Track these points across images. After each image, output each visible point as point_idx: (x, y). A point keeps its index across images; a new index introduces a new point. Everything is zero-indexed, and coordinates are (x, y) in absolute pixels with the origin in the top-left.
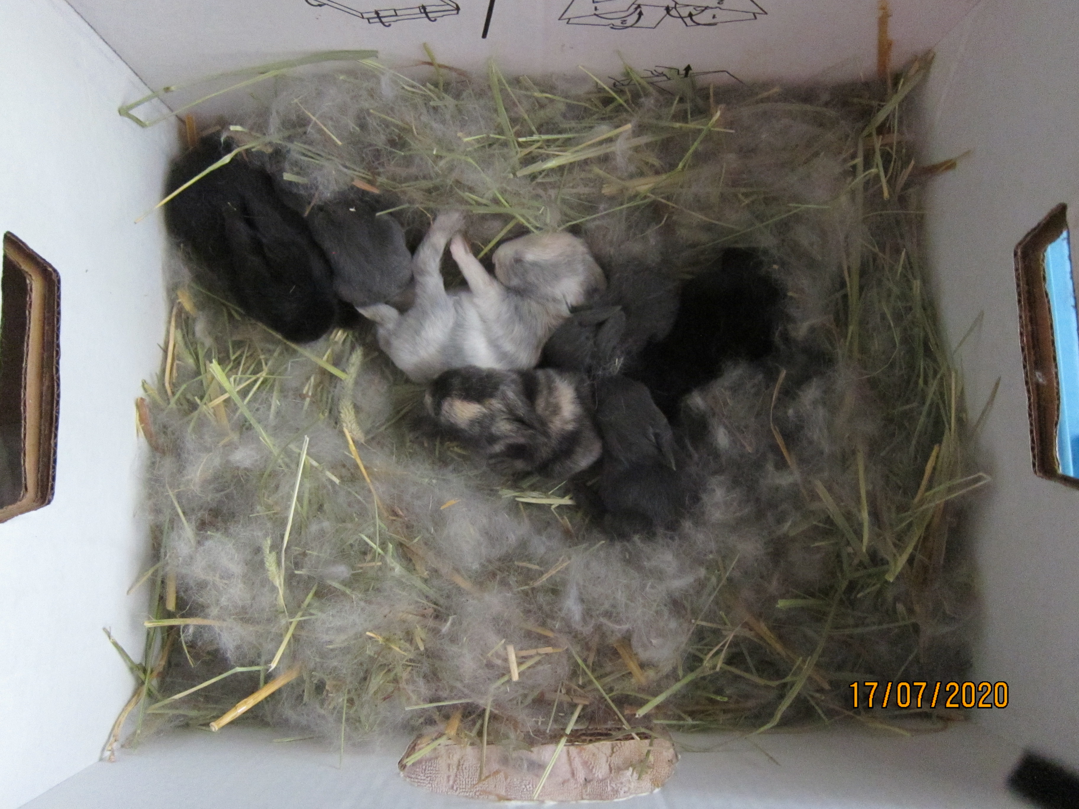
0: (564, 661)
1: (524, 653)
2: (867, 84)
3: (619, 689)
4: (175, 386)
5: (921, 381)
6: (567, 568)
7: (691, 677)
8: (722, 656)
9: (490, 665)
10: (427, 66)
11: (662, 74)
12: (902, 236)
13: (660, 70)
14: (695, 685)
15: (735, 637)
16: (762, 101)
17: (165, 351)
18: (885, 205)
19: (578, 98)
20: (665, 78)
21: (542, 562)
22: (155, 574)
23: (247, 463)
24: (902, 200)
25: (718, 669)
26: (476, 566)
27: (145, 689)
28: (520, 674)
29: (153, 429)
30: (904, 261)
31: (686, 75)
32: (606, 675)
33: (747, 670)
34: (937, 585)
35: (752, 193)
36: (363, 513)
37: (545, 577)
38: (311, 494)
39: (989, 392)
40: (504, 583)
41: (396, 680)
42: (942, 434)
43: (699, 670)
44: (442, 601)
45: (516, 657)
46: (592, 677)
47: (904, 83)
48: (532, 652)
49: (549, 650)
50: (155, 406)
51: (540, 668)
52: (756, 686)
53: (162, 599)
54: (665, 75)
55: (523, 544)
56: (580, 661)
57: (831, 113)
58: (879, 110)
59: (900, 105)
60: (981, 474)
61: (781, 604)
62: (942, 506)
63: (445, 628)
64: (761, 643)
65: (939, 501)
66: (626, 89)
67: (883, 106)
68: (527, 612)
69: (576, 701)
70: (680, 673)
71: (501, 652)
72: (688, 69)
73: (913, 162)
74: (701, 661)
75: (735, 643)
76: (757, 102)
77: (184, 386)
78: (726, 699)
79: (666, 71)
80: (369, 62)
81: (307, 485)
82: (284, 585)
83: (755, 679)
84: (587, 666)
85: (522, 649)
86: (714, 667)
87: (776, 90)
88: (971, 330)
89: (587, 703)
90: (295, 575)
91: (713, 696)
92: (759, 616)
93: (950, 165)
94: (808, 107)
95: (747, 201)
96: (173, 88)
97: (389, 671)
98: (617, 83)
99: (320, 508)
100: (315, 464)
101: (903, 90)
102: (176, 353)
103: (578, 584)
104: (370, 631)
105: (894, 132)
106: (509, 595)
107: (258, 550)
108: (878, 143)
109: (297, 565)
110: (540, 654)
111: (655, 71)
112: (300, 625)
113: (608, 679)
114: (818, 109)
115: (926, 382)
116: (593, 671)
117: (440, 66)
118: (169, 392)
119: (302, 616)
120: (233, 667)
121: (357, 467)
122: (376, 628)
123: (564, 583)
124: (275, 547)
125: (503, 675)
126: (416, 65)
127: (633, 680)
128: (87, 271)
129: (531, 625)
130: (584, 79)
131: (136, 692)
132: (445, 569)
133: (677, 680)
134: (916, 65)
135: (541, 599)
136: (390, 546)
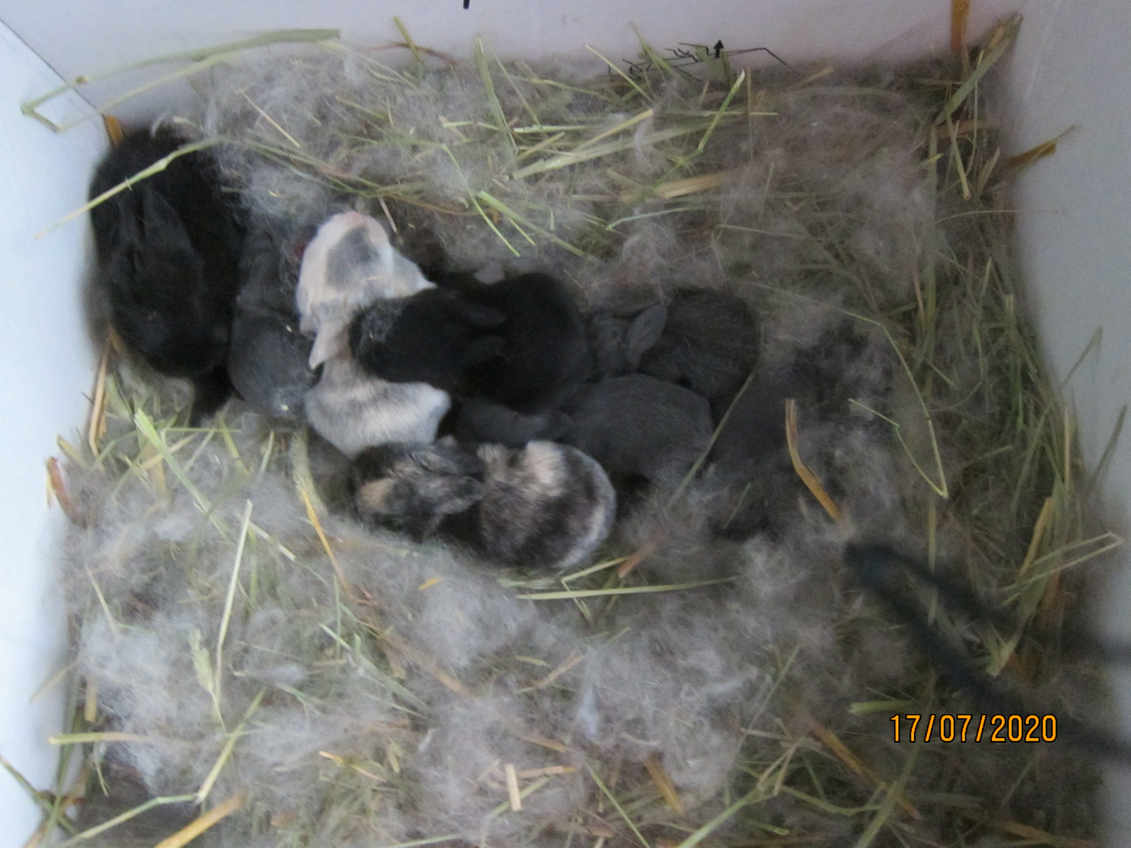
0: (580, 782)
1: (528, 774)
2: (938, 63)
3: (649, 818)
4: (101, 443)
5: (1020, 420)
6: (582, 664)
7: (741, 803)
8: (781, 775)
9: (483, 791)
10: (401, 50)
11: (688, 55)
12: (988, 243)
13: (685, 49)
14: (747, 812)
15: (798, 749)
16: (810, 84)
17: (93, 401)
18: (965, 205)
19: (586, 85)
20: (691, 60)
21: (549, 657)
23: (179, 535)
24: (987, 199)
25: (776, 792)
26: (464, 662)
27: (53, 822)
28: (524, 801)
29: (69, 496)
30: (991, 274)
31: (717, 55)
32: (632, 801)
33: (812, 792)
34: (1054, 680)
35: (803, 199)
37: (552, 677)
38: (259, 573)
39: (1110, 432)
40: (501, 684)
41: (362, 811)
42: (1052, 484)
43: (750, 795)
44: (423, 706)
45: (519, 779)
46: (615, 803)
47: (984, 57)
48: (535, 772)
49: (559, 769)
50: (72, 467)
51: (549, 792)
52: (825, 814)
53: (81, 708)
54: (691, 56)
55: (527, 634)
56: (600, 783)
57: (895, 97)
58: (954, 92)
59: (980, 85)
60: (1110, 534)
61: (856, 708)
62: (1058, 576)
63: (425, 743)
64: (830, 757)
65: (1055, 571)
66: (645, 74)
67: (958, 87)
68: (531, 722)
69: (595, 833)
70: (727, 800)
71: (498, 773)
72: (719, 46)
73: (998, 153)
74: (755, 780)
75: (797, 759)
76: (804, 87)
77: (112, 443)
78: (785, 832)
79: (693, 51)
80: (331, 44)
81: (254, 560)
82: (222, 690)
83: (823, 805)
84: (609, 788)
85: (524, 769)
86: (771, 789)
87: (827, 71)
88: (1087, 351)
89: (609, 835)
90: (234, 678)
91: (770, 828)
92: (828, 723)
93: (1048, 149)
94: (868, 91)
95: (796, 208)
96: (87, 76)
97: (356, 799)
98: (634, 68)
99: (272, 591)
100: (265, 536)
101: (983, 64)
102: (106, 403)
103: (594, 686)
104: (326, 750)
105: (972, 118)
106: (506, 700)
107: (187, 647)
108: (954, 132)
109: (238, 665)
110: (546, 776)
111: (679, 50)
112: (240, 742)
113: (636, 805)
114: (881, 93)
115: (1026, 422)
116: (617, 794)
117: (417, 48)
118: (95, 450)
119: (244, 730)
120: (153, 797)
121: (317, 538)
122: (336, 746)
123: (577, 683)
124: (209, 641)
125: (498, 804)
126: (388, 47)
127: (668, 808)
129: (536, 738)
130: (593, 62)
131: (42, 826)
132: (429, 666)
133: (723, 807)
134: (1000, 32)
135: (546, 704)
136: (357, 638)
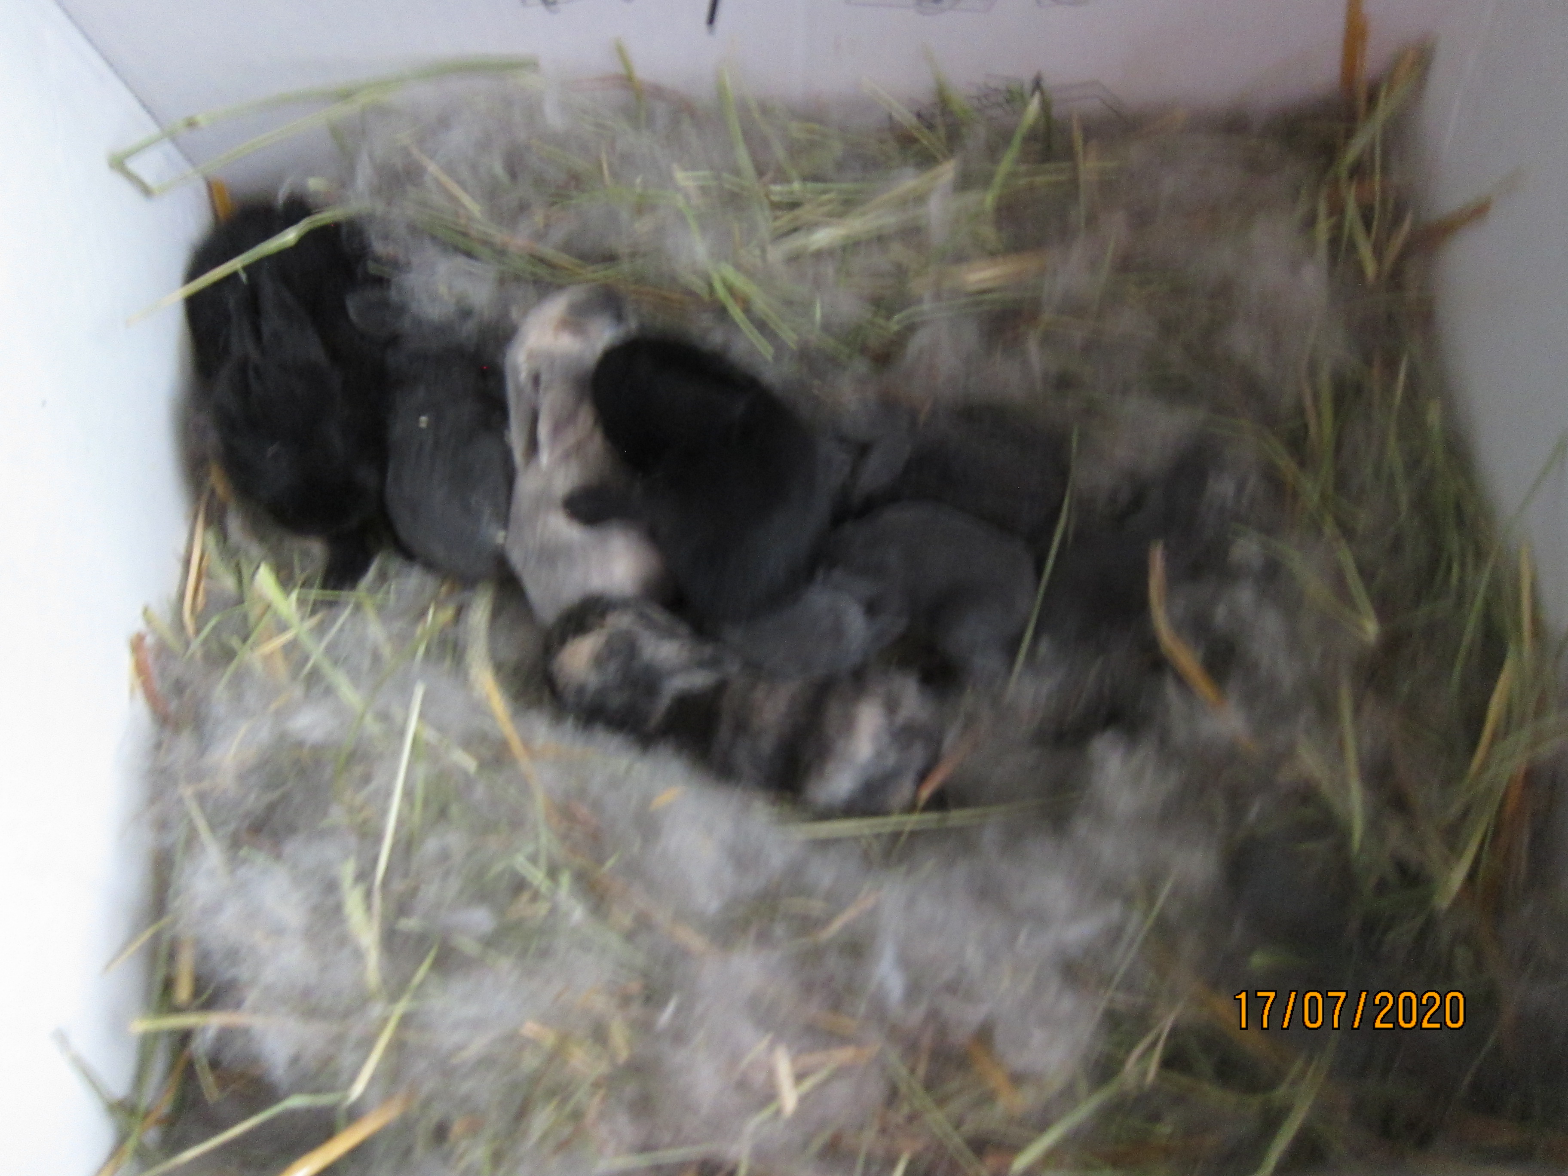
0: (875, 1074)
1: (805, 1061)
3: (973, 1123)
4: (200, 618)
6: (875, 907)
8: (1157, 1053)
9: (742, 1085)
13: (992, 84)
14: (1115, 1106)
15: (1177, 1020)
17: (187, 564)
18: (1369, 290)
21: (830, 898)
22: (156, 938)
23: (317, 735)
25: (1150, 1079)
26: (714, 908)
27: (131, 1144)
29: (158, 685)
32: (949, 1098)
33: (1200, 1077)
36: (517, 822)
37: (836, 926)
38: (427, 785)
40: (764, 939)
41: (577, 1115)
43: (1115, 1084)
44: (657, 971)
45: (791, 1069)
47: (1386, 97)
48: (820, 1058)
49: (850, 1053)
50: (162, 649)
51: (834, 1087)
53: (168, 985)
55: (796, 871)
57: (1270, 148)
59: (1383, 132)
61: (1256, 961)
63: (665, 1018)
65: (1519, 762)
66: (939, 121)
68: (808, 988)
69: (898, 1146)
70: (1081, 1090)
71: (763, 1060)
72: (1039, 79)
73: (1408, 221)
74: (1121, 1064)
77: (215, 619)
80: (527, 79)
81: (422, 771)
82: (380, 947)
84: (917, 1081)
85: (801, 1054)
86: (1143, 1076)
89: (918, 1148)
90: (399, 929)
92: (1216, 983)
93: (1478, 212)
96: (201, 118)
97: (568, 1097)
99: (443, 813)
101: (1386, 105)
102: (203, 567)
103: (896, 934)
105: (1373, 176)
106: (775, 956)
107: (334, 887)
108: (1350, 194)
109: (402, 912)
111: (985, 84)
112: (406, 1021)
113: (956, 1104)
116: (928, 1089)
117: (642, 85)
118: (190, 628)
119: (412, 1002)
120: (285, 1097)
121: (507, 744)
122: (545, 1020)
123: (872, 932)
124: (364, 875)
125: (765, 1104)
126: (601, 81)
127: (1000, 1106)
128: (44, 403)
129: (814, 1010)
131: (116, 1152)
132: (662, 916)
133: (1077, 1101)
135: (832, 963)
136: (565, 875)
